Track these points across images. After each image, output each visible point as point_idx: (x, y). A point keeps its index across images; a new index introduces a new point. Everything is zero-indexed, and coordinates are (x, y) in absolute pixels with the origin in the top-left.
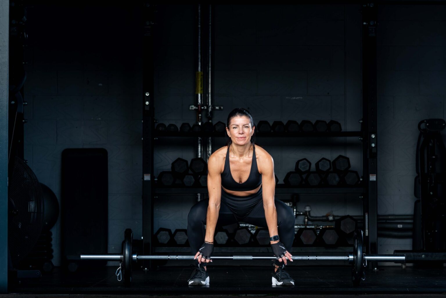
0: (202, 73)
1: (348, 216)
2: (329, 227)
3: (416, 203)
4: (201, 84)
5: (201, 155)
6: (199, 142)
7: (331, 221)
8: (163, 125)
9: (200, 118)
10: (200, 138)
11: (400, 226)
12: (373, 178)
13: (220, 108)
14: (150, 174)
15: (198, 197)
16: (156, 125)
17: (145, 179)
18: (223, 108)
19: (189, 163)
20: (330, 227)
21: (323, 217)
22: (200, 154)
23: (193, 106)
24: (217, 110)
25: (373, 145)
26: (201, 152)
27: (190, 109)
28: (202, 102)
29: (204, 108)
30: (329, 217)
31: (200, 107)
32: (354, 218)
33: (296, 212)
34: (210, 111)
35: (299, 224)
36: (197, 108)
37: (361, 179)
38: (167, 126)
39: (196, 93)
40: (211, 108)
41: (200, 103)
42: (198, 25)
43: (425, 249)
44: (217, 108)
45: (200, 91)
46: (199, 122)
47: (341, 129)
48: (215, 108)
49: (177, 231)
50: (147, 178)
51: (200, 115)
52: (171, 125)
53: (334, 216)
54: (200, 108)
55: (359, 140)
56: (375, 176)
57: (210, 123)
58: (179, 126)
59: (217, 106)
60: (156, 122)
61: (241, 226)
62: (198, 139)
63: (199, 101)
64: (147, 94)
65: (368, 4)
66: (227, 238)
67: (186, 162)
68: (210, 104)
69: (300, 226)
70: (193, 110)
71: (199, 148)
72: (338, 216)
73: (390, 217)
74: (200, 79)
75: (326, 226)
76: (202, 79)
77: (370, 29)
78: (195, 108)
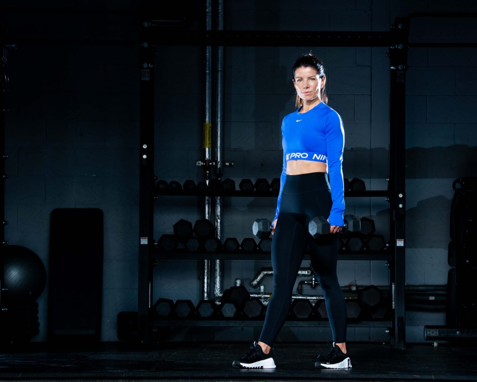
0: (211, 125)
1: (372, 287)
2: (351, 298)
3: (450, 273)
4: (209, 137)
5: (209, 217)
6: (207, 202)
7: (354, 292)
8: (164, 182)
9: (208, 175)
10: (207, 198)
11: (432, 298)
12: (400, 243)
13: (230, 164)
14: (147, 238)
15: (205, 264)
16: (156, 182)
17: (142, 243)
18: (234, 164)
19: (193, 226)
20: (353, 298)
21: (345, 287)
22: (207, 216)
23: (200, 162)
24: (227, 166)
25: (401, 206)
26: (208, 213)
27: (197, 165)
28: (210, 157)
29: (213, 164)
30: (352, 287)
31: (207, 162)
32: (380, 288)
33: (315, 281)
34: (218, 167)
35: (319, 295)
36: (204, 164)
37: (387, 245)
38: (168, 183)
39: (203, 147)
40: (220, 164)
41: (207, 159)
42: (206, 71)
43: (460, 325)
44: (227, 164)
45: (207, 145)
46: (207, 180)
47: (365, 188)
48: (226, 164)
49: (179, 302)
50: (144, 241)
51: (208, 172)
52: (172, 183)
53: (357, 287)
54: (207, 164)
55: (386, 200)
56: (402, 240)
57: (219, 180)
58: (182, 183)
59: (227, 162)
60: (156, 179)
61: (251, 297)
62: (205, 198)
63: (207, 156)
64: (145, 147)
65: (396, 46)
66: (235, 310)
67: (190, 224)
68: (219, 160)
69: (319, 297)
70: (200, 166)
71: (207, 209)
72: (362, 286)
73: (420, 288)
74: (208, 132)
75: (349, 297)
76: (210, 132)
77: (398, 75)
78: (202, 163)
